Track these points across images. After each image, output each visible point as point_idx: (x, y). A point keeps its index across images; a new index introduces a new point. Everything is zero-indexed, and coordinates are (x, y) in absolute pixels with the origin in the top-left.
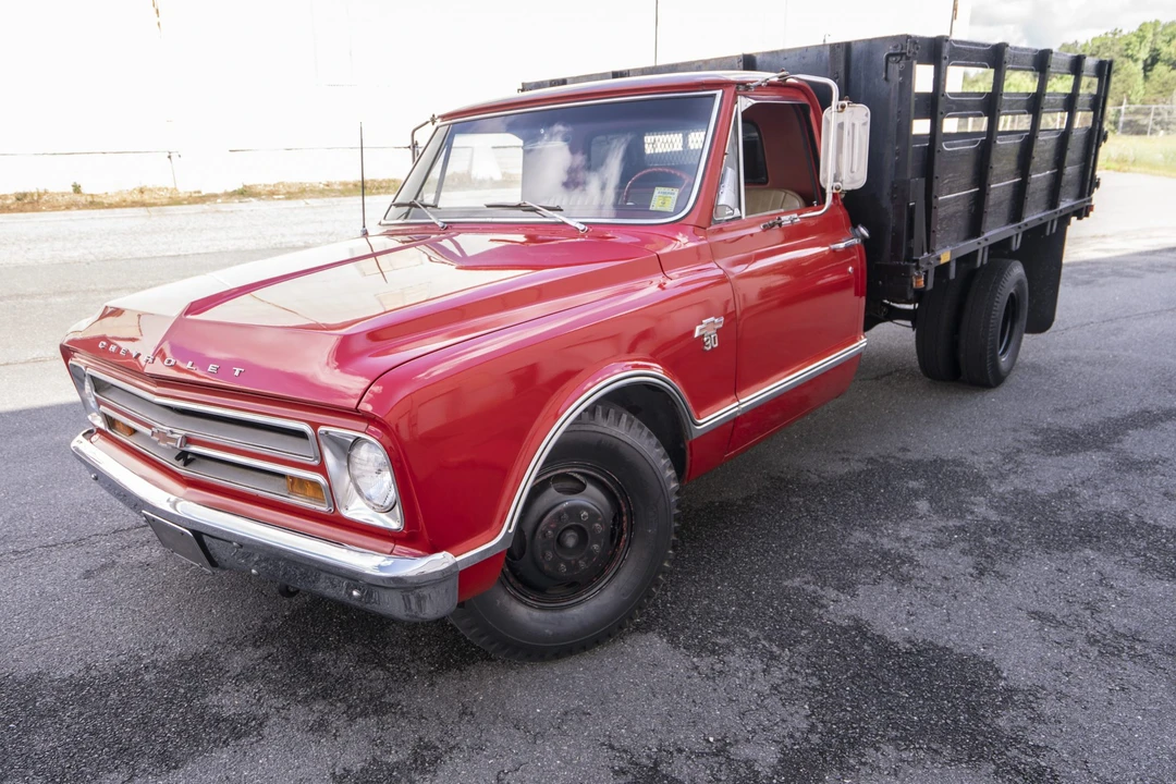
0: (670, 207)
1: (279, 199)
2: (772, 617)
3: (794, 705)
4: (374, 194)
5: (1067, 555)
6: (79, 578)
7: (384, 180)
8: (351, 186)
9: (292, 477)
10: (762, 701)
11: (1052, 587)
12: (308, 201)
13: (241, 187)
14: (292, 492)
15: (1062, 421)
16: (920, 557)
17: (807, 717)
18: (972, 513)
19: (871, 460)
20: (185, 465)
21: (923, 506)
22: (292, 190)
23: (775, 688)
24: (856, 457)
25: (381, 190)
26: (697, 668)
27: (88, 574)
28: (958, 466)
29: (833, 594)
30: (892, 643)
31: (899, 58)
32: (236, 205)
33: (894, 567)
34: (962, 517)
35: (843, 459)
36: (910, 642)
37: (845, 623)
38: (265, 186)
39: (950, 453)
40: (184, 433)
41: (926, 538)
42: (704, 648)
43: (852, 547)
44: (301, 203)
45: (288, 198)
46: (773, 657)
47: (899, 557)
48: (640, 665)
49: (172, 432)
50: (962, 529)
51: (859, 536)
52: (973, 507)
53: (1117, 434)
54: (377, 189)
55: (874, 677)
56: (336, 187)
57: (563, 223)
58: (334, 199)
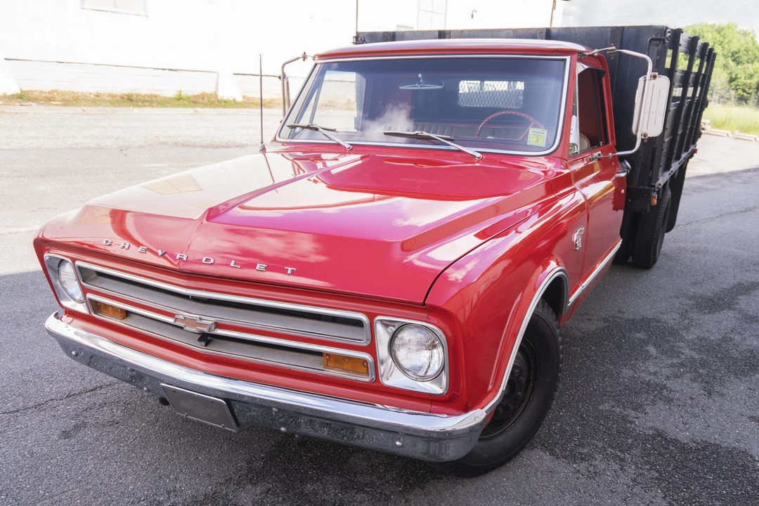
0: (542, 143)
1: (57, 105)
2: (605, 432)
3: (652, 491)
4: (140, 106)
5: (748, 378)
6: (60, 438)
7: (146, 95)
8: (118, 98)
9: (328, 354)
10: (631, 490)
11: (752, 400)
12: (85, 108)
13: (19, 92)
14: (327, 366)
15: (699, 290)
16: (669, 384)
17: (664, 498)
18: (682, 353)
19: (605, 320)
20: (206, 345)
21: (652, 350)
22: (67, 97)
23: (634, 480)
24: (595, 318)
25: (145, 104)
26: (579, 471)
27: (66, 435)
28: (658, 322)
29: (633, 413)
30: (685, 444)
31: (658, 42)
32: (17, 107)
33: (657, 391)
34: (678, 357)
35: (588, 319)
36: (694, 442)
37: (651, 432)
38: (41, 92)
39: (649, 314)
40: (214, 319)
41: (666, 371)
42: (574, 457)
43: (626, 380)
44: (79, 110)
45: (65, 105)
46: (622, 460)
47: (658, 385)
48: (542, 472)
49: (201, 319)
50: (682, 365)
51: (627, 372)
52: (681, 350)
53: (733, 299)
54: (142, 102)
55: (686, 467)
56: (106, 98)
57: (460, 151)
58: (107, 109)
